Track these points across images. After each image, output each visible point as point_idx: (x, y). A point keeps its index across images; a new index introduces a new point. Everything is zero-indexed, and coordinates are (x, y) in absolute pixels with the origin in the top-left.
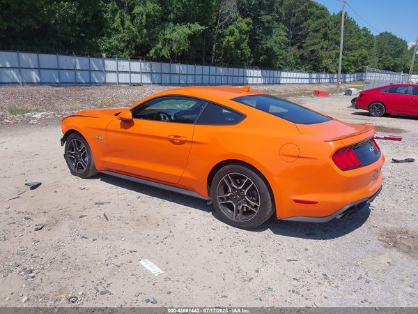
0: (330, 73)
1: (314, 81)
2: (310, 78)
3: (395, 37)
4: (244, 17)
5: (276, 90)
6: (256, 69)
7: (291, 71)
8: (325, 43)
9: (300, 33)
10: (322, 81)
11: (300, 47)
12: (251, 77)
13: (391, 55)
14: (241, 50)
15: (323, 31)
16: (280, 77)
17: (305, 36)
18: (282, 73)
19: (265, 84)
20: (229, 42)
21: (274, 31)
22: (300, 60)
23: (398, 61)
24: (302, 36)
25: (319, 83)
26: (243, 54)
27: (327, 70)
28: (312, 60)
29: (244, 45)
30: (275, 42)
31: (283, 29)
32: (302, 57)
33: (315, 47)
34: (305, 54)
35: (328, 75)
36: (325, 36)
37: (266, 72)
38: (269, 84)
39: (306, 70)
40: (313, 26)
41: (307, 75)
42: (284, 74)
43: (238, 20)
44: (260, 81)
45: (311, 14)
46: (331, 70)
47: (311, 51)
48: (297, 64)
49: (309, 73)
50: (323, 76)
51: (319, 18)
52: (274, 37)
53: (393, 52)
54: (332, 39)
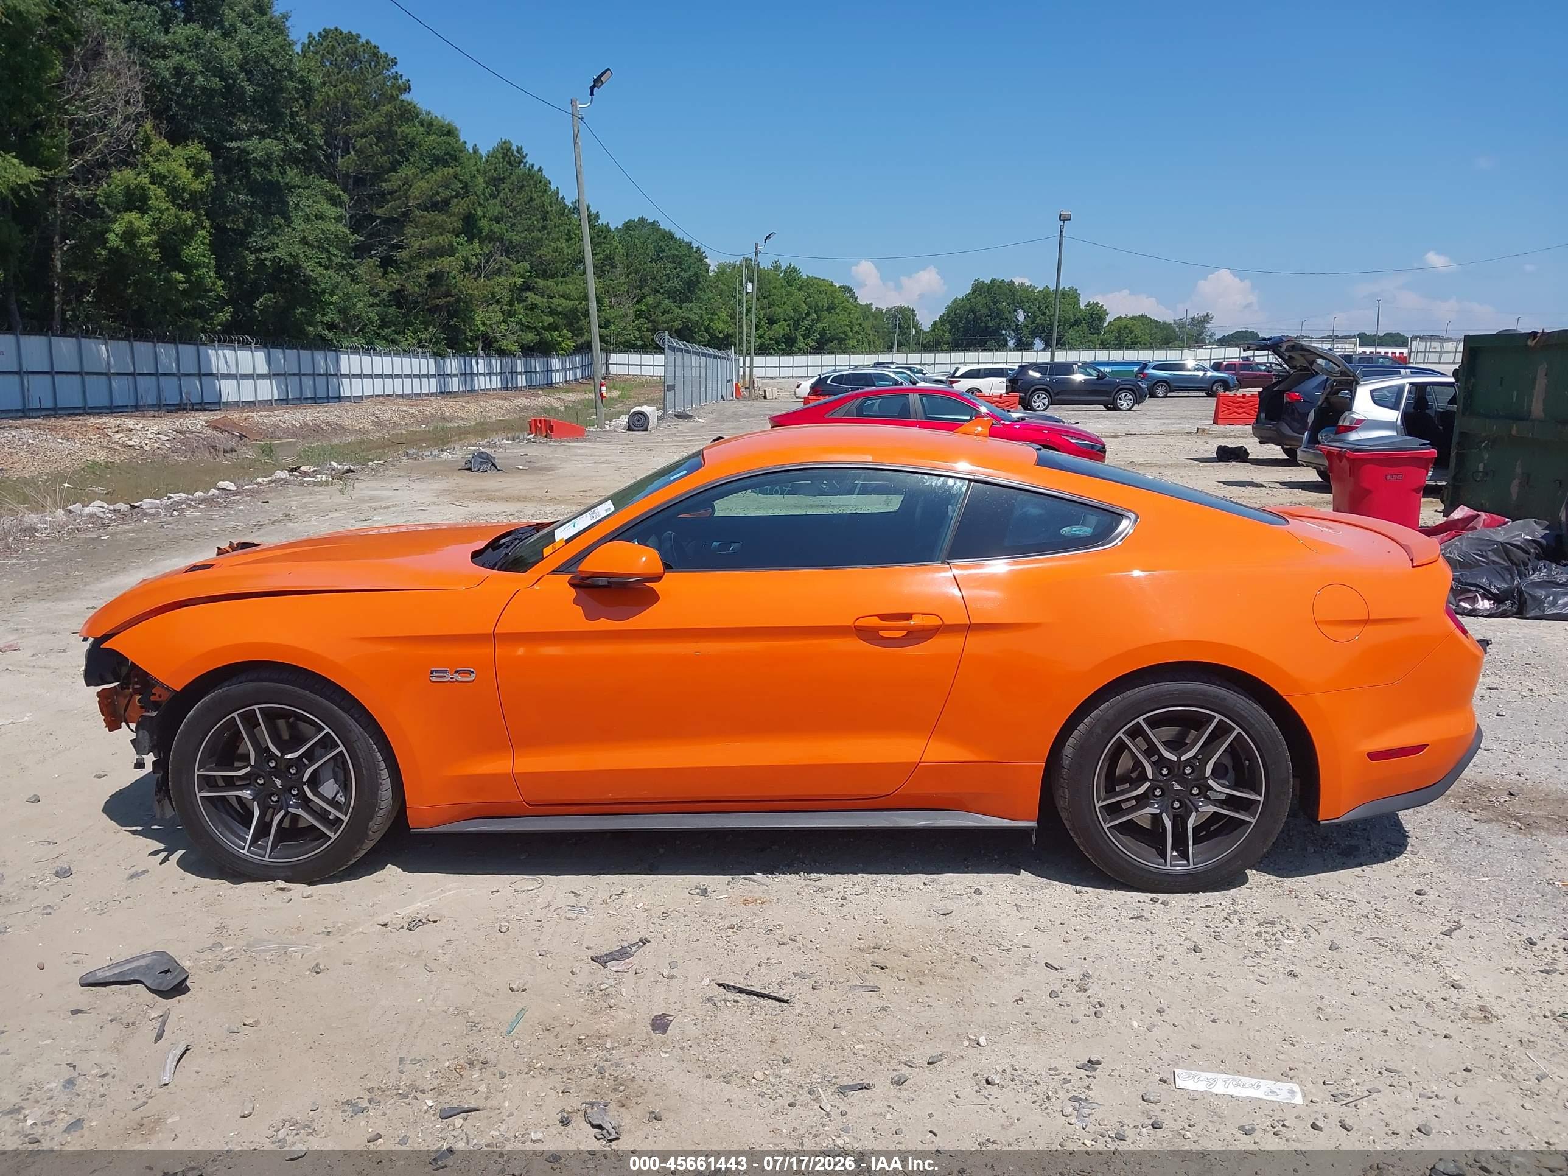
0: (502, 353)
1: (455, 385)
2: (441, 375)
3: (671, 236)
4: (177, 137)
5: (346, 424)
6: (245, 345)
7: (369, 349)
8: (471, 250)
9: (379, 212)
10: (482, 383)
11: (386, 263)
12: (228, 376)
13: (672, 294)
14: (186, 268)
15: (459, 207)
16: (339, 375)
17: (398, 222)
18: (344, 358)
19: (284, 401)
20: (130, 235)
21: (292, 200)
22: (393, 310)
23: (692, 312)
24: (387, 221)
25: (473, 391)
26: (197, 288)
27: (490, 346)
28: (436, 309)
29: (198, 250)
30: (304, 241)
31: (325, 193)
32: (398, 297)
33: (444, 263)
34: (411, 288)
35: (496, 364)
36: (469, 227)
37: (286, 358)
38: (301, 401)
39: (421, 344)
40: (422, 187)
41: (428, 365)
42: (349, 362)
43: (155, 148)
44: (267, 390)
45: (411, 145)
46: (506, 344)
47: (429, 276)
48: (384, 324)
49: (435, 355)
50: (481, 365)
51: (439, 161)
52: (298, 222)
53: (675, 284)
54: (491, 238)
